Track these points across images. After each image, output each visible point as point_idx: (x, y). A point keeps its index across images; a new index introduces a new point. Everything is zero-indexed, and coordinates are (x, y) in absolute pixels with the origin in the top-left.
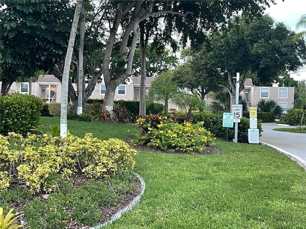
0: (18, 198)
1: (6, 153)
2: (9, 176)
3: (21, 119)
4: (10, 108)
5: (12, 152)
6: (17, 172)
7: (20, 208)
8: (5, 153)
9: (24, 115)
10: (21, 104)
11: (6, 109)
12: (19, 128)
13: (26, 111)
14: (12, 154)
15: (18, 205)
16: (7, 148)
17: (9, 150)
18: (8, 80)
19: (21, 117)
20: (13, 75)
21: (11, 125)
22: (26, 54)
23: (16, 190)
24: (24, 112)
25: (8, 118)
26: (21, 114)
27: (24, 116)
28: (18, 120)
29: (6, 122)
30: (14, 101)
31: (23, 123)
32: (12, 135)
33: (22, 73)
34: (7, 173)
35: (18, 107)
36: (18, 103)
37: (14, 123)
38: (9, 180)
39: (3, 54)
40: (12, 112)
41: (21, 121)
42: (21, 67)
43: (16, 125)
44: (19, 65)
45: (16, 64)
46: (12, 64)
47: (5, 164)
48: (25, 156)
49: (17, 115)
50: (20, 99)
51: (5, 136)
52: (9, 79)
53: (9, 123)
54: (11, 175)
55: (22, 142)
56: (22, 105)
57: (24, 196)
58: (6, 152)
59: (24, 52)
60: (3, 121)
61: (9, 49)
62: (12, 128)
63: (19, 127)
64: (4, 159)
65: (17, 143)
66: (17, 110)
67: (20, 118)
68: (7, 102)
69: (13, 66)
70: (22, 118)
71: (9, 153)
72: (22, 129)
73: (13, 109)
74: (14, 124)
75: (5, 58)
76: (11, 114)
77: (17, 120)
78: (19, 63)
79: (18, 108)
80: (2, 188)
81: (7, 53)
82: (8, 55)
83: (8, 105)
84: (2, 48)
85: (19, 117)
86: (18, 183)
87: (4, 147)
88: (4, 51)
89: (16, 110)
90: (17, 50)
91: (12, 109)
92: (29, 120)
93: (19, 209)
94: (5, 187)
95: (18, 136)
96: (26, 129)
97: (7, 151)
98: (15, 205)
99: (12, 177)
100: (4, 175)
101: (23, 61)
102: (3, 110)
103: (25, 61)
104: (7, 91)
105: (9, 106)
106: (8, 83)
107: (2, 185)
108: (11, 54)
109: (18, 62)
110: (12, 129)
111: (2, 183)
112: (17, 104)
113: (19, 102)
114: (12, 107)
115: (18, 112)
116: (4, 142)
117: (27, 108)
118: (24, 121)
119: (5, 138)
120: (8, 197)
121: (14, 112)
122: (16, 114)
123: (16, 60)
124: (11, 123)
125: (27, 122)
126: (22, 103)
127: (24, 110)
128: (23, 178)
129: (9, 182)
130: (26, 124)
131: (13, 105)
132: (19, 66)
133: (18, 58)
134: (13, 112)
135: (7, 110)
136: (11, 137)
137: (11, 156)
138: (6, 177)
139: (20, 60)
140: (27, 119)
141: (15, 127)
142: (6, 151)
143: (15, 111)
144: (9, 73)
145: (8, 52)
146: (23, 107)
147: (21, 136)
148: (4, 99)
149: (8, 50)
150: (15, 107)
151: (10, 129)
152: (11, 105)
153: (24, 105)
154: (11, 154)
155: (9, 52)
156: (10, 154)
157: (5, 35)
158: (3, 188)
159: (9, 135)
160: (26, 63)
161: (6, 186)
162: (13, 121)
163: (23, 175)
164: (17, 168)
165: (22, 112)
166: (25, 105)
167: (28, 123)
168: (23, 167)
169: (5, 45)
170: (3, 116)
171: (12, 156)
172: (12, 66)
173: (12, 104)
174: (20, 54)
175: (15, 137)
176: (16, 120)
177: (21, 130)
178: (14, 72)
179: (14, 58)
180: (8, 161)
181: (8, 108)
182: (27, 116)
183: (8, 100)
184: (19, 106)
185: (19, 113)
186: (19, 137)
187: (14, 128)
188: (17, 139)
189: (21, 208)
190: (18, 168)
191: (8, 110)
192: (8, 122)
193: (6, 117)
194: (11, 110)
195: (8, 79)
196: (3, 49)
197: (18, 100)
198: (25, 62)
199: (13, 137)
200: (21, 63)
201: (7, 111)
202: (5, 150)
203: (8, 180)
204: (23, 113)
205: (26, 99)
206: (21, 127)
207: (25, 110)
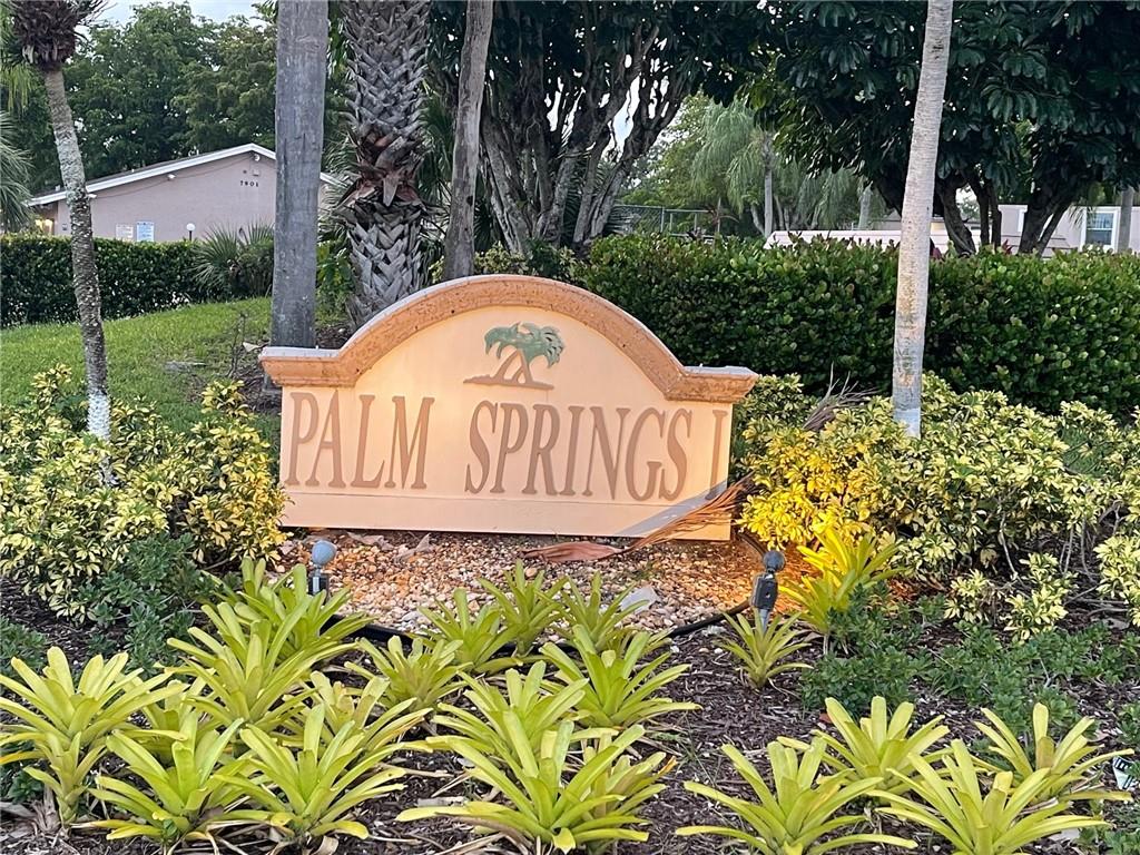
0: (1099, 672)
1: (1057, 486)
2: (1061, 577)
3: (1103, 352)
4: (1065, 308)
5: (1079, 481)
6: (1095, 562)
7: (1106, 714)
8: (1052, 485)
9: (1117, 334)
10: (1111, 293)
11: (1049, 308)
12: (1095, 387)
13: (1126, 319)
14: (1079, 491)
15: (1097, 701)
16: (1059, 464)
17: (1066, 475)
18: (1049, 200)
19: (1103, 344)
20: (1074, 178)
21: (1066, 374)
22: (1129, 93)
23: (1091, 638)
24: (1117, 325)
25: (1056, 347)
26: (1105, 331)
27: (1117, 339)
28: (1093, 353)
29: (1047, 362)
30: (1081, 278)
31: (1112, 368)
32: (1076, 414)
33: (1107, 168)
34: (1054, 561)
35: (1094, 303)
36: (1098, 286)
37: (1078, 366)
38: (1062, 591)
39: (1043, 98)
40: (1073, 322)
41: (1104, 358)
42: (1104, 144)
43: (1084, 375)
44: (1100, 137)
45: (1089, 135)
46: (1071, 134)
47: (1048, 526)
48: (1134, 503)
49: (1091, 335)
50: (1106, 271)
51: (1045, 416)
52: (1055, 194)
53: (1058, 364)
54: (1069, 575)
55: (1113, 446)
56: (1113, 298)
57: (1124, 668)
58: (1056, 482)
59: (1122, 87)
60: (1037, 355)
61: (1066, 78)
62: (1069, 382)
63: (1093, 381)
64: (1044, 507)
65: (1091, 446)
66: (1094, 316)
67: (1100, 348)
68: (1057, 282)
69: (1075, 144)
70: (1110, 348)
71: (1069, 487)
72: (1105, 389)
73: (1078, 311)
74: (1076, 371)
75: (1047, 111)
76: (1067, 328)
77: (1090, 356)
78: (1098, 130)
79: (1098, 305)
80: (1039, 622)
81: (1055, 93)
82: (1059, 100)
83: (1058, 294)
84: (1041, 76)
85: (1098, 343)
86: (1093, 608)
87: (1049, 459)
88: (1046, 86)
89: (1089, 316)
90: (1093, 81)
91: (1073, 310)
92: (1135, 358)
93: (1103, 718)
94: (1049, 617)
95: (1099, 419)
96: (1123, 391)
97: (1058, 477)
98: (1086, 698)
99: (1073, 581)
100: (1043, 571)
101: (1115, 122)
102: (1037, 314)
103: (1121, 121)
104: (1044, 241)
105: (1062, 297)
106: (1048, 210)
107: (1040, 610)
108: (1070, 97)
109: (1096, 125)
110: (1067, 388)
111: (1040, 601)
112: (1095, 291)
113: (1102, 285)
114: (1073, 303)
115: (1094, 322)
116: (1048, 438)
117: (1133, 308)
118: (1116, 358)
119: (1046, 422)
120: (1061, 660)
121: (1081, 320)
122: (1088, 332)
123: (1089, 118)
124: (1067, 364)
125: (1126, 364)
126: (1112, 289)
127: (1118, 318)
128: (1122, 595)
129: (1061, 598)
130: (1123, 373)
131: (1076, 294)
132: (1098, 141)
133: (1095, 111)
134: (1077, 321)
135: (1053, 313)
136: (1070, 422)
137: (1074, 497)
138: (1050, 578)
139: (1105, 118)
140: (1127, 353)
141: (1077, 381)
142: (1054, 475)
143: (1084, 318)
144: (1058, 171)
145: (1060, 89)
146: (1117, 305)
147: (1107, 419)
148: (1045, 270)
149: (1060, 83)
150: (1086, 304)
151: (1060, 389)
152: (1068, 295)
153: (1119, 296)
154: (1075, 490)
155: (1065, 89)
156: (1072, 492)
157: (1054, 24)
158: (1042, 621)
159: (1065, 411)
160: (1127, 129)
161: (1054, 615)
162: (1074, 357)
163: (1122, 579)
164: (1096, 549)
165: (1112, 325)
166: (1126, 297)
167: (1129, 369)
168: (1122, 547)
169: (1050, 61)
170: (1037, 337)
171: (1080, 500)
172: (1070, 143)
173: (1075, 291)
174: (1104, 96)
175: (1085, 425)
176: (1086, 354)
177: (1101, 395)
178: (1076, 165)
179: (1082, 112)
180: (1062, 517)
181: (1058, 306)
182: (1128, 342)
183: (1060, 276)
184: (1101, 300)
185: (1098, 325)
186: (1101, 425)
187: (1074, 387)
188: (1093, 430)
189: (1111, 716)
190: (1102, 550)
191: (1059, 316)
192: (1055, 361)
193: (1049, 342)
194: (1069, 315)
195: (1051, 195)
196: (1042, 79)
197: (1097, 274)
198: (1122, 127)
199: (1079, 421)
200: (1108, 131)
201: (1055, 316)
202: (1052, 471)
203: (1056, 589)
204: (1114, 329)
205: (1130, 271)
206: (1102, 384)
207: (1124, 315)
